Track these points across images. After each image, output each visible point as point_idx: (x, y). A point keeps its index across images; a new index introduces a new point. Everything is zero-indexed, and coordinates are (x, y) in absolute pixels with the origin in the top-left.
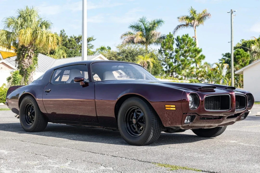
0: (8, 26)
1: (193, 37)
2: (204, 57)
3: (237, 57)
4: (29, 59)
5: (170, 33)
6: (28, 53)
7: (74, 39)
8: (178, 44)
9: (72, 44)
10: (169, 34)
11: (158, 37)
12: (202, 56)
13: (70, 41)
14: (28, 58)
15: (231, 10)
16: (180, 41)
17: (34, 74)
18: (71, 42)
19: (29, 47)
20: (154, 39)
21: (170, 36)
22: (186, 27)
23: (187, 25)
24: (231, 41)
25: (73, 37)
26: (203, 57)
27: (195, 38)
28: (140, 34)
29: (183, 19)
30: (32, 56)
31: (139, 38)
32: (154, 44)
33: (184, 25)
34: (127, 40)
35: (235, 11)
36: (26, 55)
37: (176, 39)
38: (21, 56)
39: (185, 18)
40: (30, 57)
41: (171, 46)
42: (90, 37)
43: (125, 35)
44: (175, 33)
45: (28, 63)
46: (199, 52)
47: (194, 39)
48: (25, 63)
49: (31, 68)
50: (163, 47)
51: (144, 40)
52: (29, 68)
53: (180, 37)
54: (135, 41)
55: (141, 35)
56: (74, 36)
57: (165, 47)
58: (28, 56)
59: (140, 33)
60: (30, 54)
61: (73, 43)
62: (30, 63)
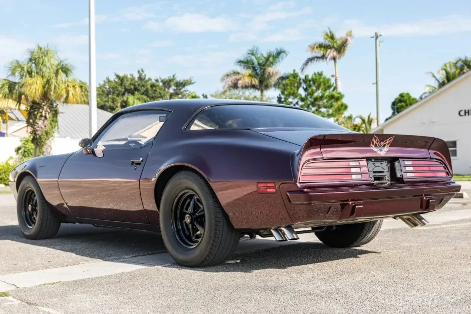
0: (13, 74)
1: (333, 76)
2: (346, 107)
3: (400, 106)
4: (44, 121)
5: (294, 71)
6: (42, 112)
7: (161, 84)
8: (306, 88)
9: (156, 91)
10: (292, 72)
11: (276, 77)
12: (342, 105)
13: (153, 86)
14: (43, 118)
15: (376, 33)
16: (308, 82)
17: (52, 142)
18: (154, 88)
19: (43, 104)
20: (273, 81)
21: (295, 76)
22: (321, 60)
23: (323, 57)
24: (377, 83)
25: (160, 81)
26: (343, 107)
27: (336, 77)
28: (248, 74)
29: (313, 49)
30: (48, 116)
31: (247, 80)
32: (273, 88)
33: (318, 58)
34: (230, 83)
35: (380, 35)
36: (39, 114)
37: (303, 80)
38: (32, 116)
39: (317, 47)
40: (46, 117)
41: (294, 91)
42: (186, 79)
43: (228, 75)
44: (304, 70)
45: (43, 127)
46: (337, 99)
47: (334, 78)
48: (38, 127)
49: (47, 133)
50: (283, 93)
51: (256, 82)
52: (44, 134)
53: (310, 77)
54: (239, 85)
55: (250, 75)
56: (160, 78)
57: (286, 93)
58: (41, 116)
59: (249, 71)
60: (46, 114)
61: (158, 90)
62: (45, 126)
